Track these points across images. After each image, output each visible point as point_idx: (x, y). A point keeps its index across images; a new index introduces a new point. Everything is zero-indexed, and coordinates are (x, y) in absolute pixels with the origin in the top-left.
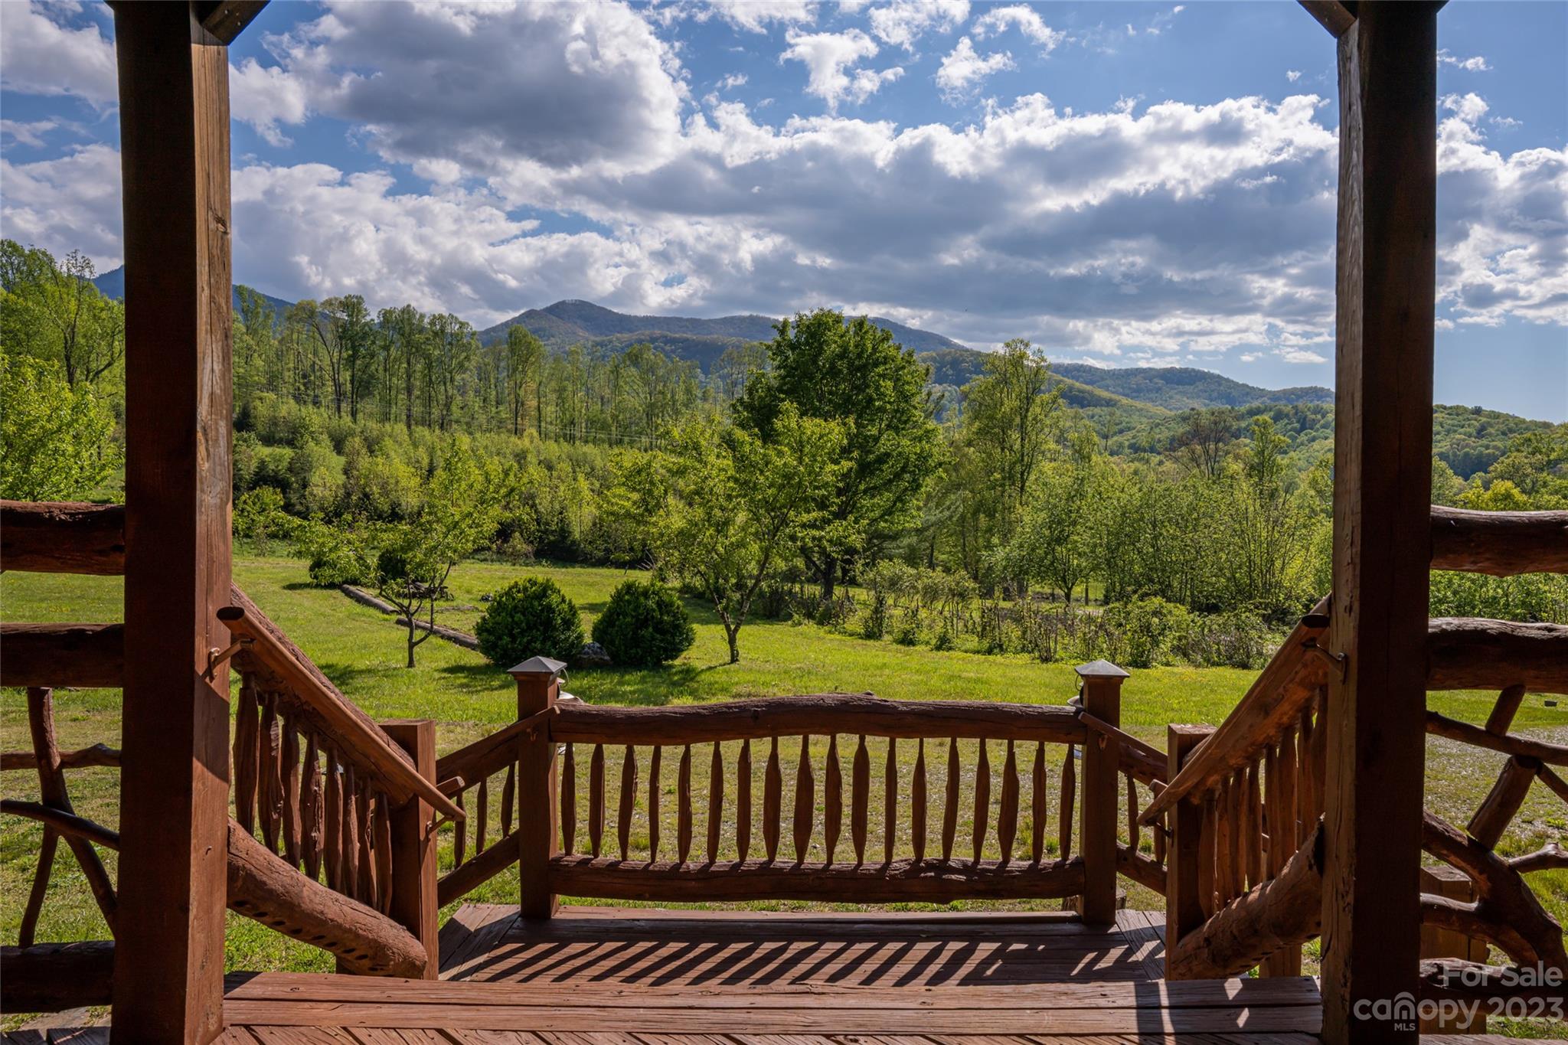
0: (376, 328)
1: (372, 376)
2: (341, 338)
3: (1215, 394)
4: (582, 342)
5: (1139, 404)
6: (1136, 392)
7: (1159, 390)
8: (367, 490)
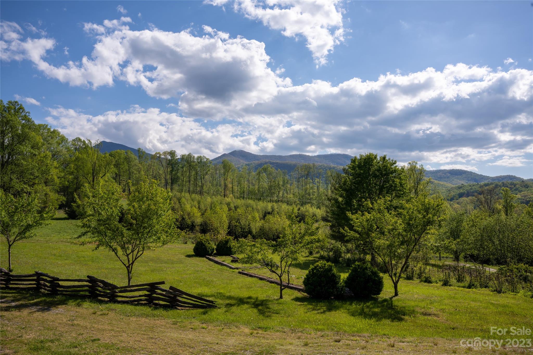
0: (179, 161)
1: (178, 177)
2: (168, 164)
3: (470, 179)
4: (242, 164)
5: (442, 183)
6: (440, 178)
7: (448, 177)
8: (184, 217)
